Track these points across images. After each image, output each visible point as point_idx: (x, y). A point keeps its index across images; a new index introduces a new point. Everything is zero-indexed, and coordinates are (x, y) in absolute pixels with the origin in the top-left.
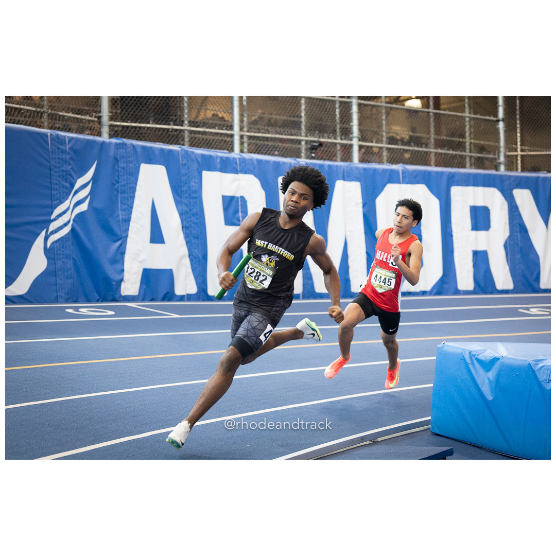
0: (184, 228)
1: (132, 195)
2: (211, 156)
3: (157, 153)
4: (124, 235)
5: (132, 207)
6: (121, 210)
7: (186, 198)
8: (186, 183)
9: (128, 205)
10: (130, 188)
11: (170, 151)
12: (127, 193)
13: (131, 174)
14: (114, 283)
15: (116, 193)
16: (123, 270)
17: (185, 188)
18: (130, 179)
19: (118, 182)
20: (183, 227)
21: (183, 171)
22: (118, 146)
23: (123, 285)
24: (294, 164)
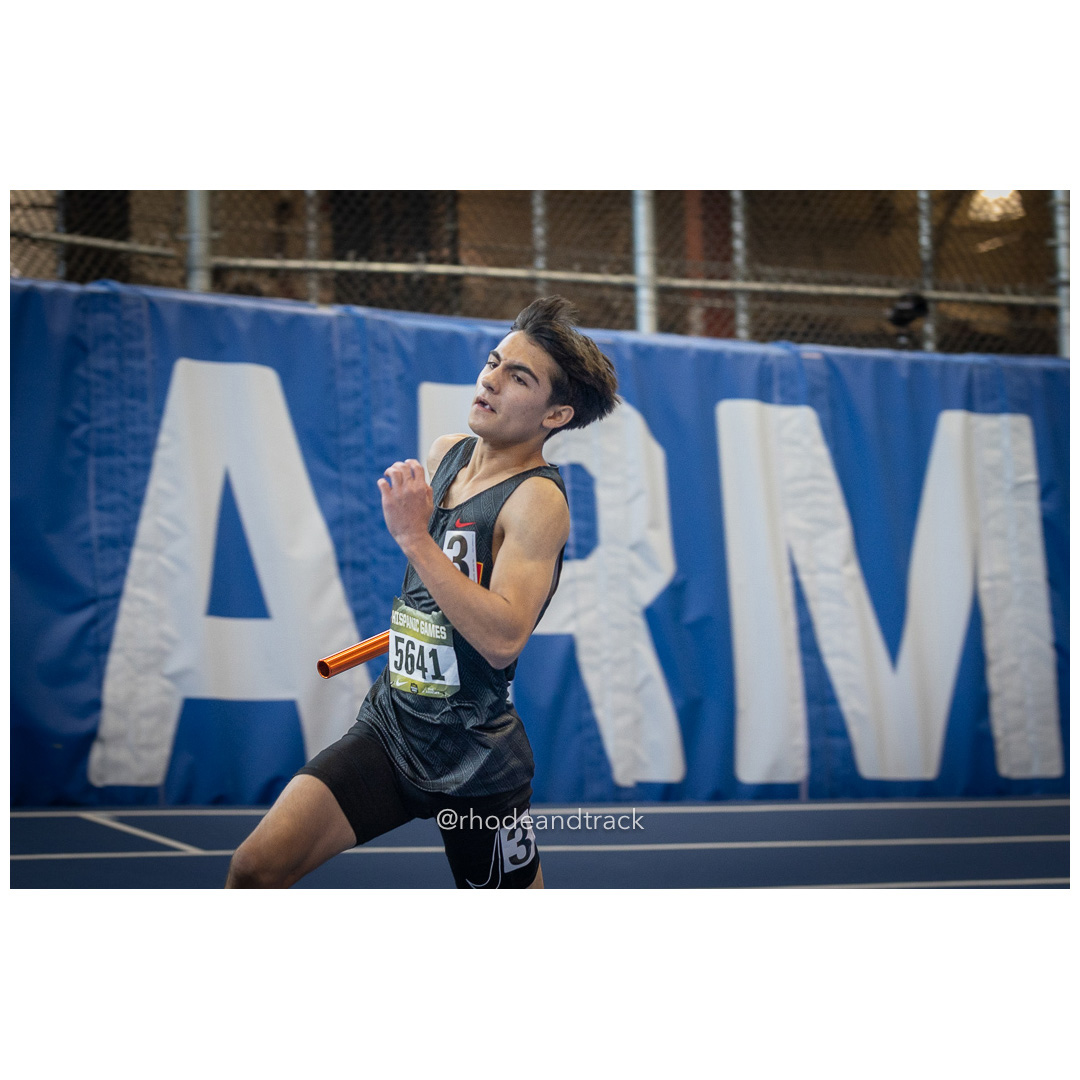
0: (348, 571)
1: (139, 459)
2: (455, 337)
3: (243, 325)
4: (105, 589)
5: (138, 500)
6: (100, 508)
7: (359, 470)
8: (357, 424)
9: (125, 493)
10: (134, 437)
11: (297, 319)
12: (122, 454)
13: (139, 393)
14: (59, 746)
15: (76, 453)
16: (96, 705)
17: (351, 440)
18: (133, 409)
19: (86, 419)
20: (341, 566)
21: (347, 383)
22: (86, 302)
23: (97, 753)
24: (780, 358)
